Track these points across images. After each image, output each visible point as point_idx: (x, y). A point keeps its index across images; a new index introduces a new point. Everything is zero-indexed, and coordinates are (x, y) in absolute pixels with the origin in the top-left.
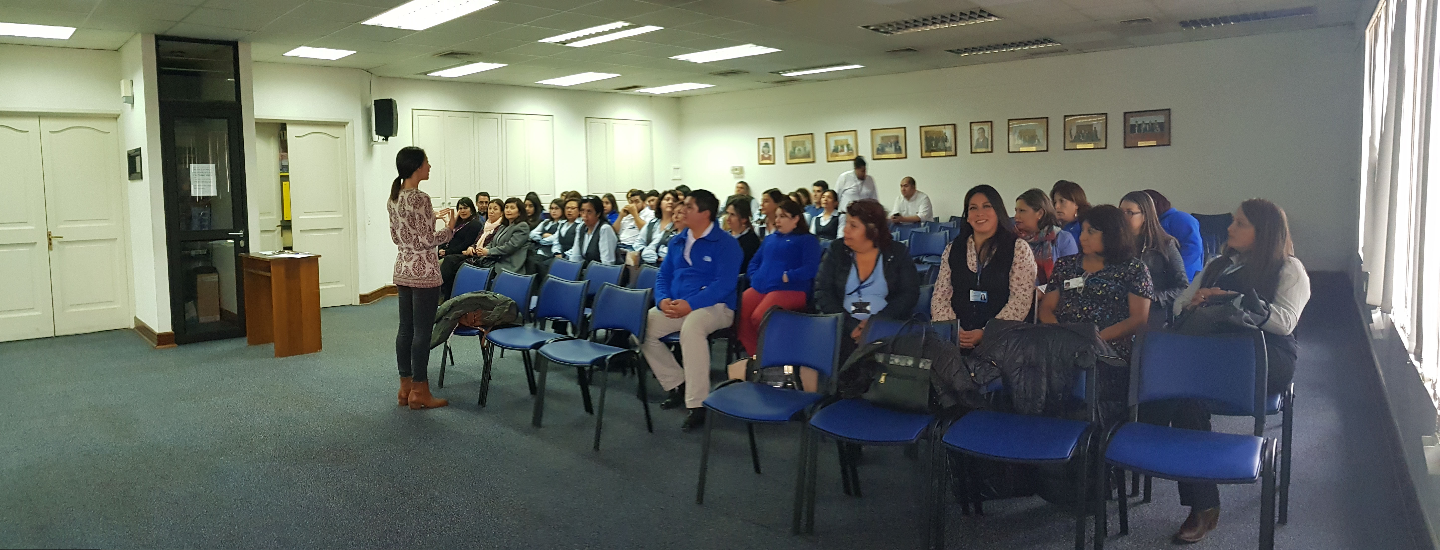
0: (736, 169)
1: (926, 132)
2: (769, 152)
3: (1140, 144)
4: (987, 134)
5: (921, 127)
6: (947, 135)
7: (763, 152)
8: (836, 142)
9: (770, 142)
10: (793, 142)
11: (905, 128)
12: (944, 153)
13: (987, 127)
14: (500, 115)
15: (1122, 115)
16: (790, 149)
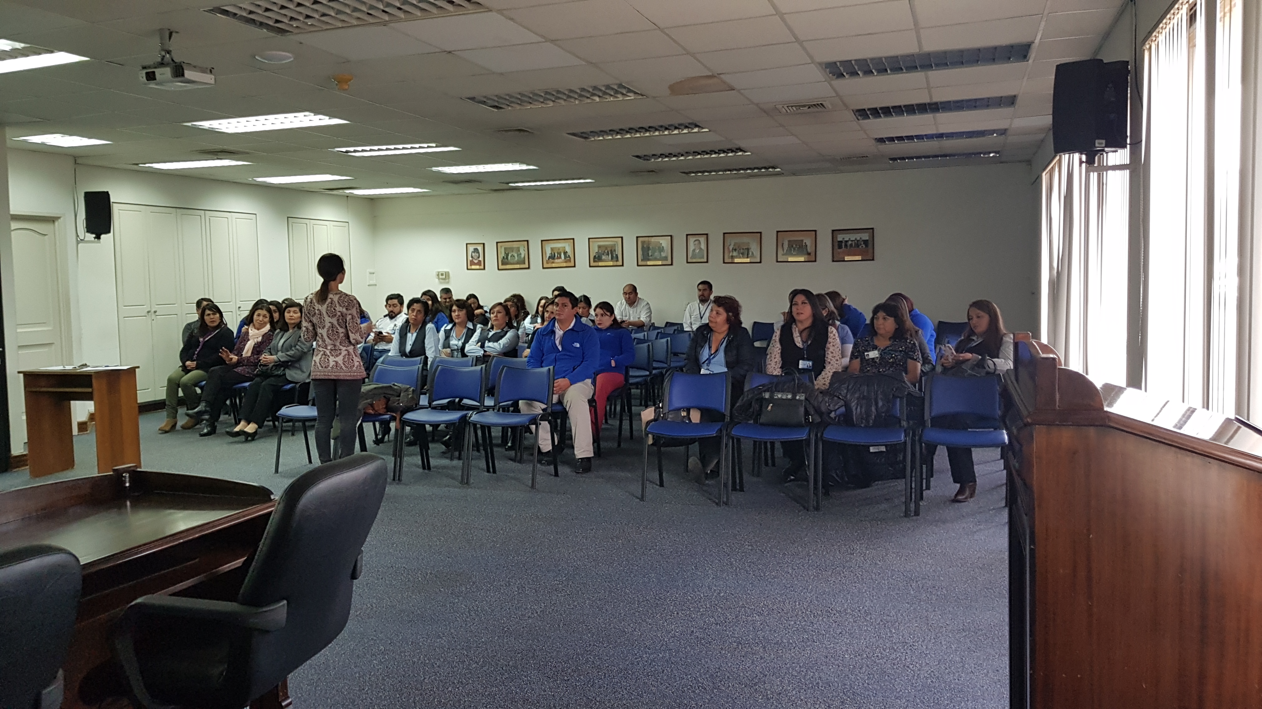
0: (442, 275)
1: (643, 242)
2: (479, 257)
3: (846, 258)
4: (703, 246)
5: (637, 237)
6: (663, 245)
7: (472, 257)
8: (552, 249)
9: (480, 248)
10: (505, 249)
11: (622, 238)
12: (660, 263)
13: (703, 240)
14: (203, 211)
15: (830, 232)
16: (502, 255)
